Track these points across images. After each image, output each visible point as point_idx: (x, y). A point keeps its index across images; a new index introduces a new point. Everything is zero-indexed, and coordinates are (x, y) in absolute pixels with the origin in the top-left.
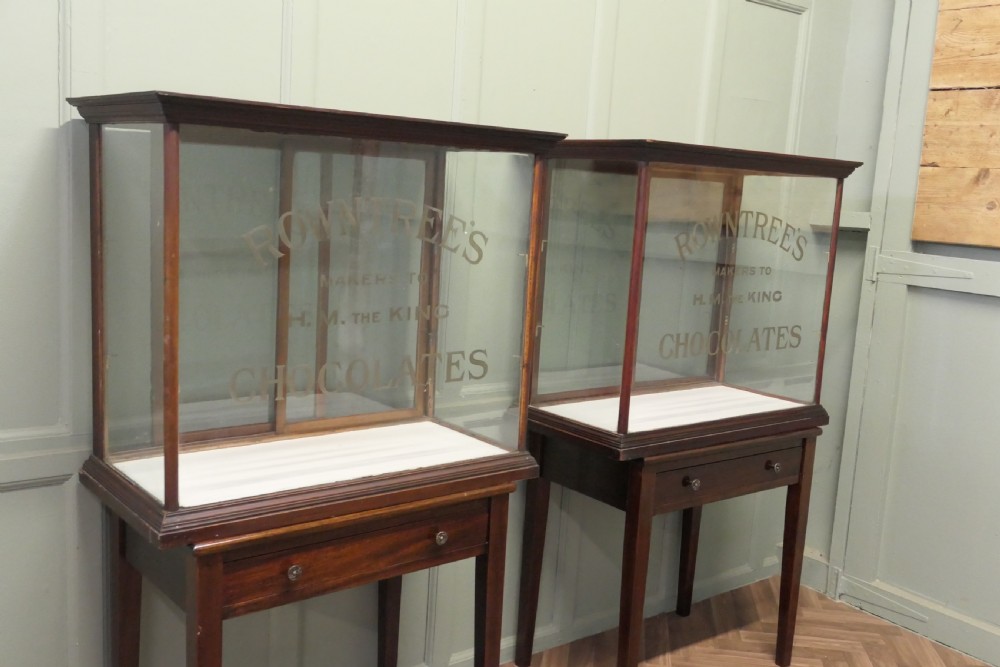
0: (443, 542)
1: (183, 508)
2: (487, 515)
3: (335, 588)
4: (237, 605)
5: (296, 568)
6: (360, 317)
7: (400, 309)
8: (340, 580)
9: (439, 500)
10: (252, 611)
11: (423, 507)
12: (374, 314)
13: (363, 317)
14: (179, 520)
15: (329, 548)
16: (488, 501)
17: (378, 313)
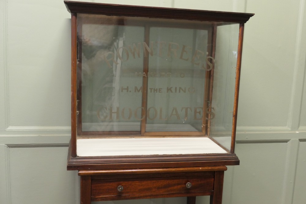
0: (189, 187)
1: (78, 156)
2: (213, 179)
3: (139, 198)
4: (97, 197)
5: (121, 187)
6: (153, 90)
7: (171, 88)
8: (142, 195)
9: (189, 169)
10: (104, 200)
11: (180, 171)
12: (159, 89)
13: (154, 90)
14: (75, 161)
15: (138, 181)
16: (213, 173)
17: (162, 89)
